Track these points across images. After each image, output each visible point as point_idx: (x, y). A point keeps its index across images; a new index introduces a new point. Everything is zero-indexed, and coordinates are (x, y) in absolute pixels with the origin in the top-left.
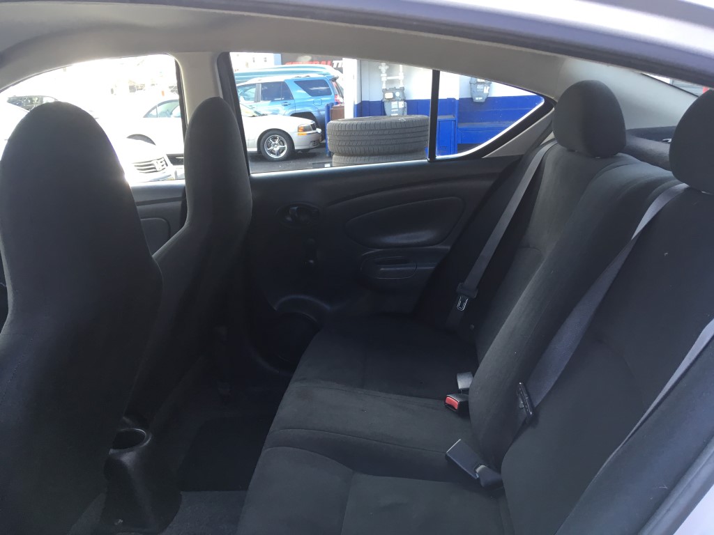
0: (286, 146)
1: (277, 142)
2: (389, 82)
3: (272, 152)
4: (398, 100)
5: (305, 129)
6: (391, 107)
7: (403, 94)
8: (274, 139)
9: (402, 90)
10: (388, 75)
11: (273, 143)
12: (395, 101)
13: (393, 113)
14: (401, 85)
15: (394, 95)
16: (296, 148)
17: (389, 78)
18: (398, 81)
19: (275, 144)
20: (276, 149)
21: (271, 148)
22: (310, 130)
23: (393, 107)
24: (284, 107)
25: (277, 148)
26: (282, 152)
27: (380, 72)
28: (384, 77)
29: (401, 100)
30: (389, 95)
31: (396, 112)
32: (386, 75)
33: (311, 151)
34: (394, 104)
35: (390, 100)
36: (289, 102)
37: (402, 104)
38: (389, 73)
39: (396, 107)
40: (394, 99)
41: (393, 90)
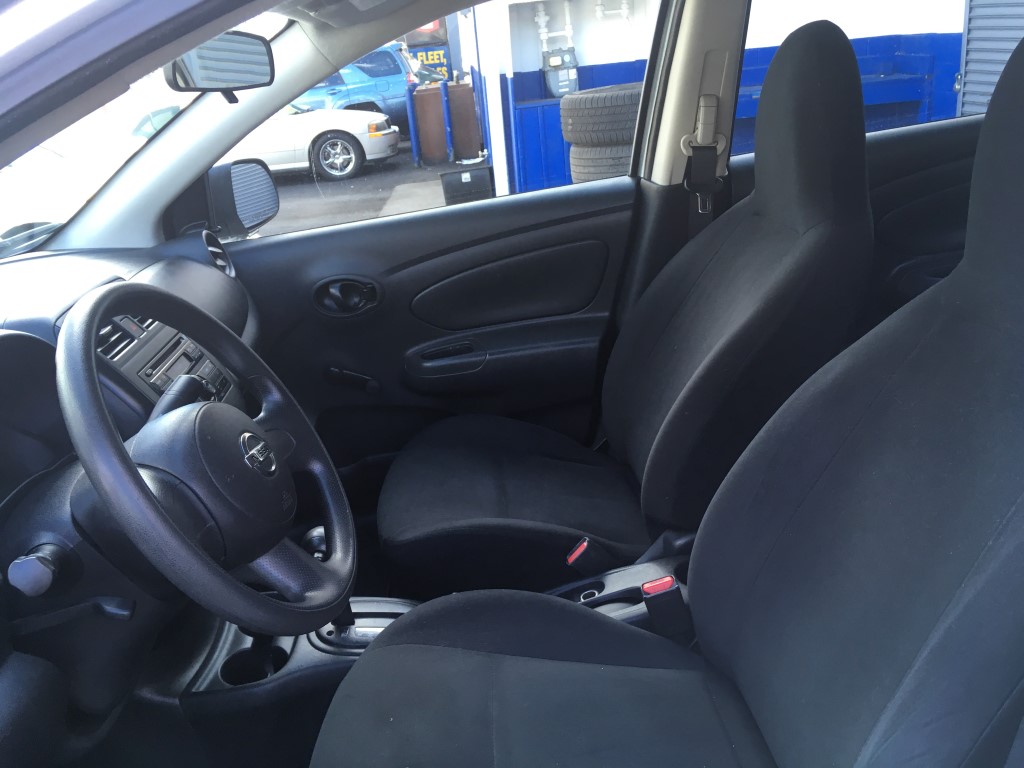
0: (353, 155)
1: (338, 150)
2: (551, 41)
3: (332, 166)
4: (568, 68)
5: (378, 128)
6: (558, 78)
7: (574, 58)
8: (334, 145)
9: (572, 51)
10: (550, 31)
11: (333, 152)
12: (565, 68)
13: (562, 87)
14: (570, 44)
15: (563, 60)
16: (368, 157)
17: (551, 35)
18: (564, 38)
19: (336, 154)
20: (339, 161)
21: (331, 160)
22: (385, 129)
23: (561, 79)
24: (330, 97)
25: (340, 159)
26: (348, 165)
27: (536, 26)
28: (544, 34)
29: (574, 67)
30: (555, 61)
31: (566, 86)
32: (546, 30)
33: (389, 161)
34: (562, 74)
35: (557, 68)
36: (338, 88)
37: (573, 74)
38: (549, 26)
39: (566, 78)
40: (562, 66)
41: (560, 52)
